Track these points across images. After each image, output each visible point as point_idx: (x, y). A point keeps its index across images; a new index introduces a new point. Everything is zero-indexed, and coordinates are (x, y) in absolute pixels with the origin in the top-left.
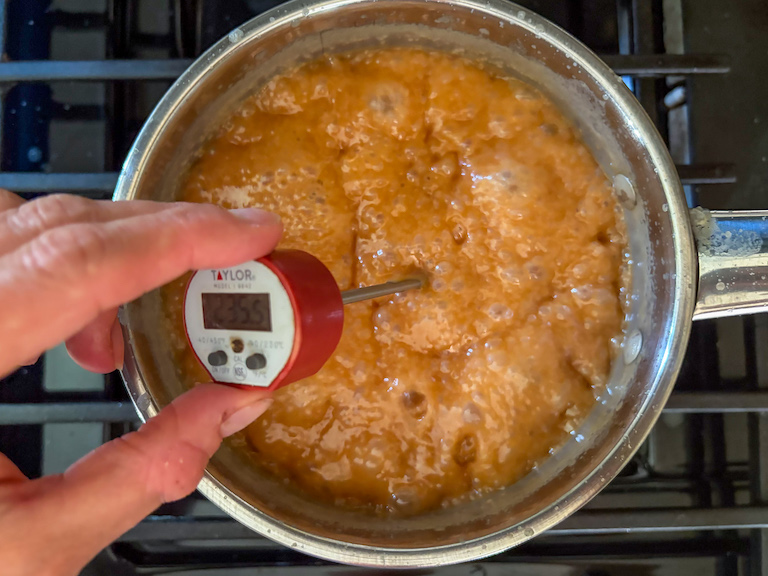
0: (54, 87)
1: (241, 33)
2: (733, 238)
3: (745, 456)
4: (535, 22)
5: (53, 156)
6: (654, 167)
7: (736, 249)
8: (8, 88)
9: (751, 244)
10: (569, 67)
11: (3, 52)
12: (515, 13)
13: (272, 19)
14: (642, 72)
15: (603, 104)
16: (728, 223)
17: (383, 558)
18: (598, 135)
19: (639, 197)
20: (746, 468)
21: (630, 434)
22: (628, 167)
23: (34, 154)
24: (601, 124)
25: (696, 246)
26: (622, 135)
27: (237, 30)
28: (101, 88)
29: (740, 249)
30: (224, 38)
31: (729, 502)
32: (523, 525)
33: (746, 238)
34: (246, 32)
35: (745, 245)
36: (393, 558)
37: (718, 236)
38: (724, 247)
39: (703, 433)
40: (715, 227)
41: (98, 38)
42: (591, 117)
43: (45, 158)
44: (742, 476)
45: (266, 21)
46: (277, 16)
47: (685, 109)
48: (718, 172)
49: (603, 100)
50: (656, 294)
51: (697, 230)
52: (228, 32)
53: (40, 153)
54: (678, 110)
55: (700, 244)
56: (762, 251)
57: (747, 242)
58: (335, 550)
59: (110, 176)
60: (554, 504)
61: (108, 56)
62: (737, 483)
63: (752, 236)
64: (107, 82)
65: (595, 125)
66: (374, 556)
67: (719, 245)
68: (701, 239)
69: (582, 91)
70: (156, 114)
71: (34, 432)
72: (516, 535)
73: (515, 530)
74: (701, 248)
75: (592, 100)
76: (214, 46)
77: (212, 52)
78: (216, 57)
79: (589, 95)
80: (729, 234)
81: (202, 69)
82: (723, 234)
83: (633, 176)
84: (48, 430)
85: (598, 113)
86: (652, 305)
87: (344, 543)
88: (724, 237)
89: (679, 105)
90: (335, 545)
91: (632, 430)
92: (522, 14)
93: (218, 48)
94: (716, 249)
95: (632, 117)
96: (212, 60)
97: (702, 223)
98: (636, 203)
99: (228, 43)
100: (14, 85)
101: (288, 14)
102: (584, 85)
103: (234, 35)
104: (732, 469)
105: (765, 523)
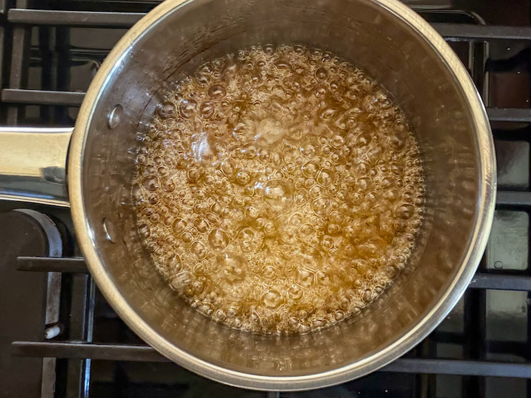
31: (44, 28)
89: (51, 326)
104: (40, 60)
105: (24, 12)
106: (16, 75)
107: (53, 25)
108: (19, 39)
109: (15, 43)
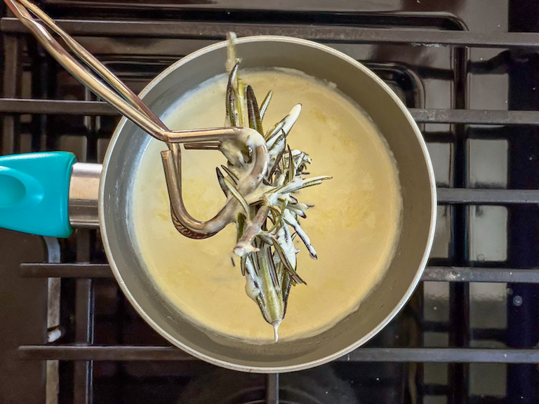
23: (518, 301)
43: (510, 298)
47: (49, 326)
53: (514, 302)
54: (53, 326)
89: (52, 329)
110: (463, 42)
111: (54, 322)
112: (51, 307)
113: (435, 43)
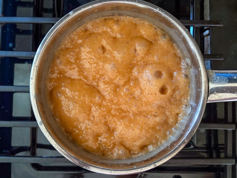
0: (17, 24)
1: (73, 12)
2: (220, 79)
3: (223, 142)
4: (162, 11)
5: (17, 46)
6: (196, 57)
7: (220, 82)
8: (3, 25)
9: (225, 81)
10: (172, 25)
11: (2, 14)
12: (156, 8)
13: (82, 8)
14: (196, 25)
15: (182, 37)
16: (218, 74)
17: (111, 172)
18: (181, 46)
19: (192, 65)
20: (223, 146)
21: (186, 137)
22: (189, 56)
23: (11, 45)
24: (181, 43)
25: (208, 81)
26: (188, 46)
27: (72, 11)
28: (31, 25)
29: (222, 82)
30: (68, 14)
31: (218, 157)
32: (153, 163)
33: (223, 79)
34: (74, 12)
35: (223, 81)
36: (114, 171)
37: (215, 78)
38: (217, 82)
39: (211, 135)
40: (214, 75)
41: (31, 10)
42: (178, 40)
43: (14, 46)
44: (223, 149)
45: (81, 9)
46: (84, 7)
47: (209, 36)
48: (218, 56)
49: (182, 36)
50: (196, 95)
51: (209, 76)
52: (69, 12)
53: (12, 44)
54: (207, 37)
55: (210, 80)
56: (228, 83)
57: (224, 80)
58: (97, 169)
59: (33, 53)
60: (163, 157)
61: (34, 16)
62: (221, 151)
63: (225, 78)
64: (33, 24)
65: (180, 43)
66: (108, 171)
67: (215, 81)
68: (210, 79)
69: (176, 33)
70: (47, 36)
71: (9, 129)
72: (151, 166)
73: (151, 164)
74: (210, 81)
75: (179, 36)
76: (65, 16)
77: (64, 18)
78: (65, 20)
79: (178, 34)
80: (218, 78)
81: (61, 23)
82: (217, 78)
83: (191, 59)
84: (13, 129)
85: (180, 40)
86: (195, 98)
87: (100, 167)
88: (217, 79)
89: (207, 35)
90: (97, 167)
91: (187, 136)
92: (158, 9)
93: (66, 17)
94: (214, 82)
95: (190, 41)
96: (64, 20)
97: (211, 74)
98: (191, 67)
99: (69, 15)
100: (5, 24)
101: (87, 7)
102: (177, 31)
103: (71, 13)
104: (220, 146)
105: (228, 163)
106: (230, 136)
107: (215, 158)
108: (230, 152)
109: (231, 150)
110: (33, 158)
111: (207, 38)
112: (208, 44)
113: (45, 157)
